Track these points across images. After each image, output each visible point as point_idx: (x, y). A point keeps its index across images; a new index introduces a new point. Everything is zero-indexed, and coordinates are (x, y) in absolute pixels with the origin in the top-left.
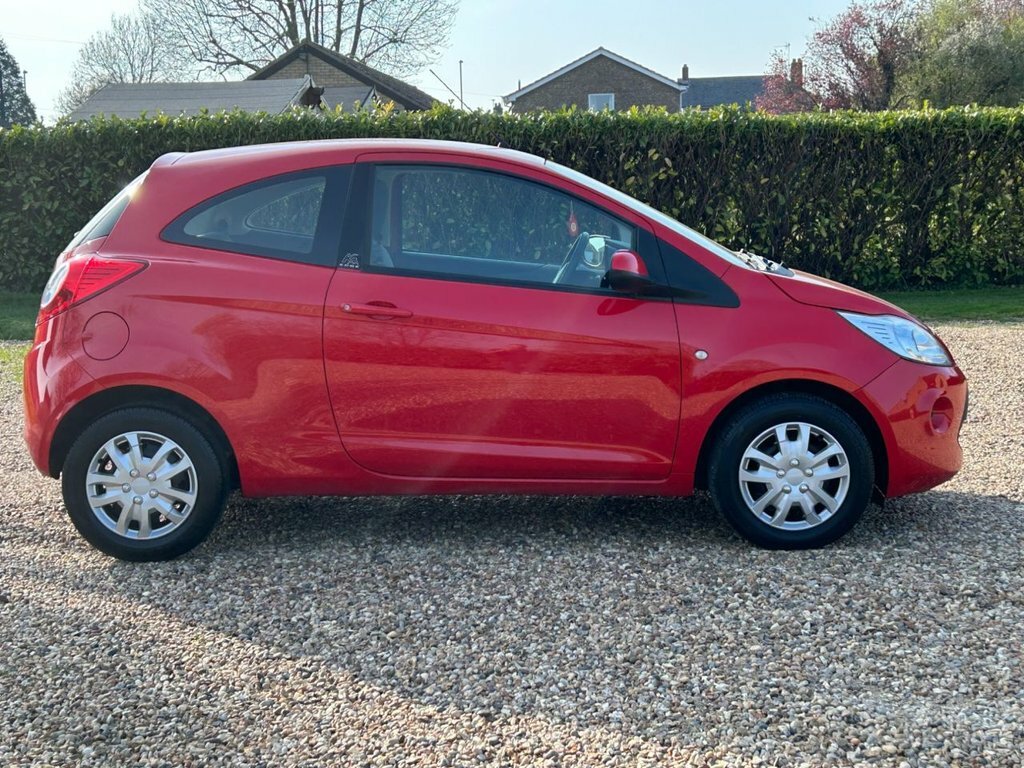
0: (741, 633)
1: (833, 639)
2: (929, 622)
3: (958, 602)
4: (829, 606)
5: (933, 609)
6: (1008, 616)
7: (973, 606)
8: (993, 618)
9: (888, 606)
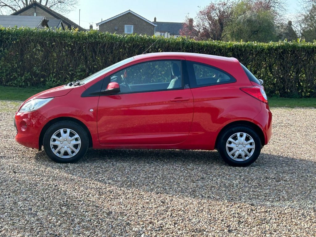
0: (219, 186)
1: (242, 188)
2: (265, 184)
3: (271, 180)
4: (239, 180)
5: (265, 181)
6: (284, 184)
7: (275, 181)
8: (280, 184)
9: (254, 180)
